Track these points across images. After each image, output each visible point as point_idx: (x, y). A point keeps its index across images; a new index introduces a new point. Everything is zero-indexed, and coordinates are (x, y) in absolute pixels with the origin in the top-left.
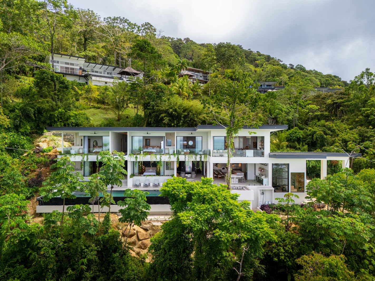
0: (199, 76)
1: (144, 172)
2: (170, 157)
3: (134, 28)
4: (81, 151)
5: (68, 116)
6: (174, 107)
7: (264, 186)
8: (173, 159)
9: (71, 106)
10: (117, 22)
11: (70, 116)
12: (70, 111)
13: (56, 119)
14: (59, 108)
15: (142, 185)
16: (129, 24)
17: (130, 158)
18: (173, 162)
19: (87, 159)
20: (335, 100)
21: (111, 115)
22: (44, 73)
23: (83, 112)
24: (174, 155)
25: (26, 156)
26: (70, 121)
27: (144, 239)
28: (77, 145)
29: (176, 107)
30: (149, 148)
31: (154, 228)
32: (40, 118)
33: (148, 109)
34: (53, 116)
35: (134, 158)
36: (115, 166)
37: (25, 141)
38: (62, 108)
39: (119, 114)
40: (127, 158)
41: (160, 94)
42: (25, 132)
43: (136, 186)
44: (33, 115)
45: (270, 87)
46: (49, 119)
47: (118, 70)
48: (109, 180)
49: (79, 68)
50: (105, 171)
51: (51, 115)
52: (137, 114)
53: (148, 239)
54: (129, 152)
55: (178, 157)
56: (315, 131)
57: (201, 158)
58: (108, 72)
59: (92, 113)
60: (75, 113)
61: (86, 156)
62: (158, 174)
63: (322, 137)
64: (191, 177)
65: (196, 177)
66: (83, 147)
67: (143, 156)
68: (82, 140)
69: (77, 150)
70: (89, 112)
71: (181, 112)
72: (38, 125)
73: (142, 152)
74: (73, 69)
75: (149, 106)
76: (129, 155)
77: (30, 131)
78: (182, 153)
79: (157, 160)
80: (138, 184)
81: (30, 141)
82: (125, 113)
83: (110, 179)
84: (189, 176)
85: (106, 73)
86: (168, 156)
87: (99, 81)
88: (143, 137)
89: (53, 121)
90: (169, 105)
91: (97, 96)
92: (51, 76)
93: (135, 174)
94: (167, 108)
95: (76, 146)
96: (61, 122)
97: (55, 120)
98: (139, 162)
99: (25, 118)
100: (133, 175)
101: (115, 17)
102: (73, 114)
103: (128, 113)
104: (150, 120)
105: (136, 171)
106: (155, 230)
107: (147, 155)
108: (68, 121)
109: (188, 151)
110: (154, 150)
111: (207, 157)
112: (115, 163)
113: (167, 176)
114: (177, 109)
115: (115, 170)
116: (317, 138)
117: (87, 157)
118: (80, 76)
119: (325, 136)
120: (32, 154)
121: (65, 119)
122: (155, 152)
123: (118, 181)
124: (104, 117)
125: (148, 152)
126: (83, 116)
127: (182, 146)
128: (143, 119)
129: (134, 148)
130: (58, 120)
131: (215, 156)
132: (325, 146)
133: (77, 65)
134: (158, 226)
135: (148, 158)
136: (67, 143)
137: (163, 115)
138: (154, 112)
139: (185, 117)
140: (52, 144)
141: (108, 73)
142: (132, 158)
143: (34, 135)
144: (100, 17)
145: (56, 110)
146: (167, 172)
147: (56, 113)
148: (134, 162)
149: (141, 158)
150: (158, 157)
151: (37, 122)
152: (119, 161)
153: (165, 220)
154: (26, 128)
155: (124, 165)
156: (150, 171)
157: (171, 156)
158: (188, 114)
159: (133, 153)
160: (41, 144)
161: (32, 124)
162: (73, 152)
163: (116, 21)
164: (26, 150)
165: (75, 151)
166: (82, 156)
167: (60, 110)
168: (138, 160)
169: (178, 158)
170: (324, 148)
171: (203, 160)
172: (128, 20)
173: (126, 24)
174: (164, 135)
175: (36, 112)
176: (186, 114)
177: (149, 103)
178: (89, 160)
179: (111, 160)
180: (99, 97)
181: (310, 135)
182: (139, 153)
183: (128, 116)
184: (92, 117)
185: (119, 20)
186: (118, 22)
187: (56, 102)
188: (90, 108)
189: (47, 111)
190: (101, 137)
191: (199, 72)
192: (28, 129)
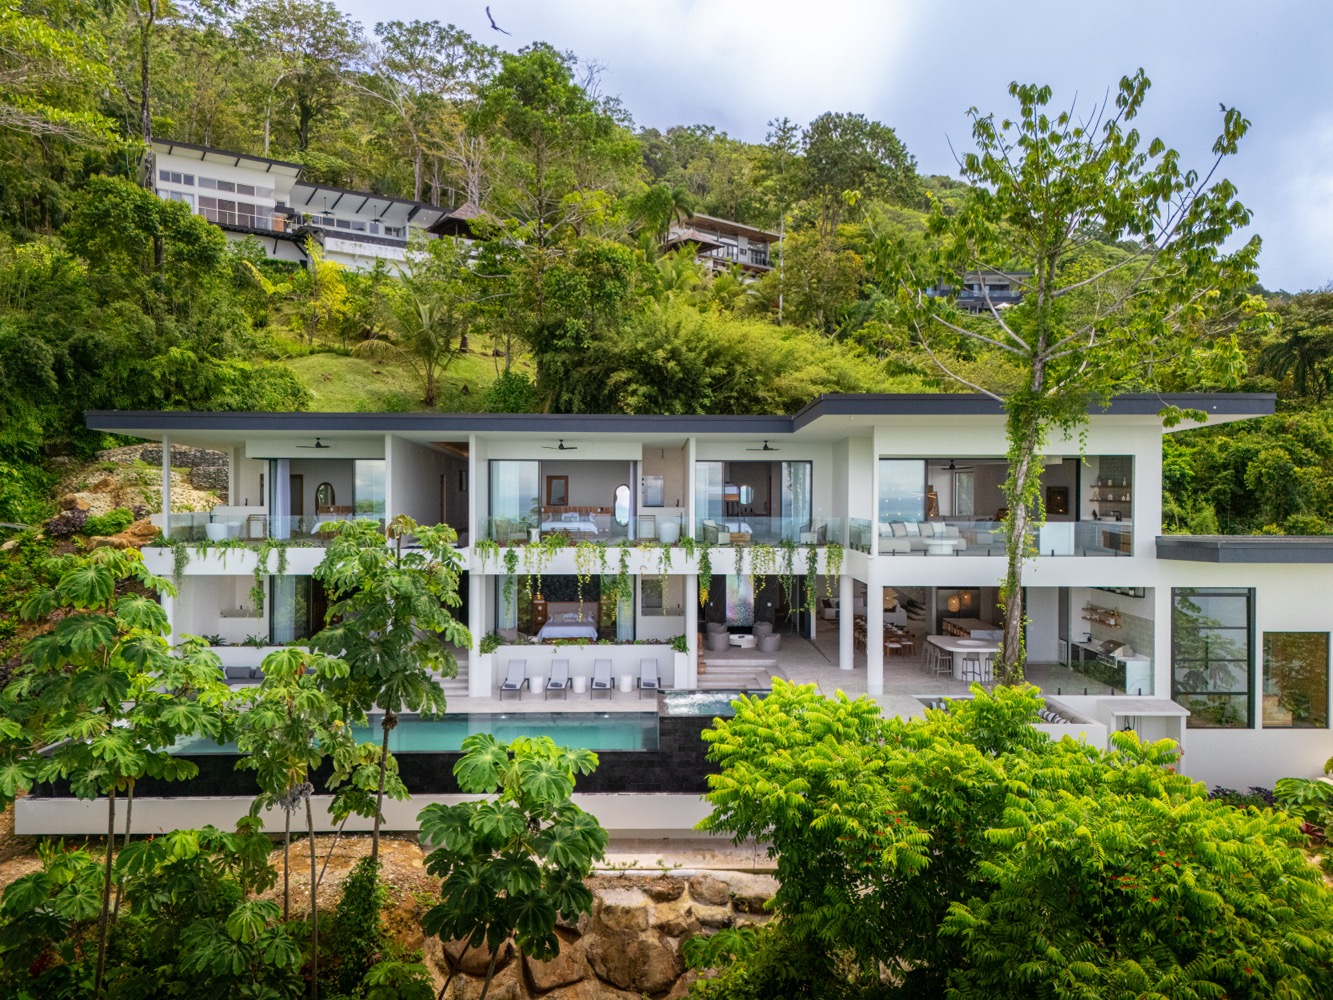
0: (738, 251)
1: (542, 624)
2: (668, 558)
3: (491, 62)
4: (257, 531)
5: (211, 376)
6: (669, 342)
7: (1130, 696)
8: (684, 563)
9: (227, 336)
10: (424, 44)
11: (221, 379)
12: (221, 358)
13: (158, 393)
14: (171, 343)
15: (537, 684)
16: (471, 49)
17: (480, 563)
18: (684, 578)
19: (282, 566)
20: (1302, 328)
21: (400, 382)
22: (108, 192)
23: (280, 365)
24: (684, 545)
25: (9, 551)
26: (220, 399)
27: (560, 986)
28: (243, 501)
29: (677, 342)
30: (564, 516)
31: (611, 923)
32: (86, 389)
33: (557, 350)
34: (143, 379)
35: (501, 558)
36: (405, 601)
37: (17, 488)
38: (185, 344)
39: (430, 377)
40: (469, 559)
41: (610, 285)
42: (21, 444)
43: (509, 691)
44: (52, 374)
45: (1005, 293)
46: (125, 391)
47: (428, 217)
48: (371, 681)
49: (272, 204)
50: (351, 632)
51: (133, 371)
52: (507, 372)
53: (579, 987)
54: (478, 531)
55: (705, 558)
56: (1248, 451)
57: (813, 559)
58: (389, 225)
59: (319, 371)
60: (241, 365)
61: (274, 553)
62: (607, 632)
63: (1282, 472)
64: (758, 649)
65: (779, 648)
66: (265, 510)
67: (541, 549)
68: (262, 476)
69: (236, 524)
70: (303, 370)
71: (699, 363)
72: (79, 418)
73: (535, 533)
74: (247, 208)
75: (561, 337)
76: (478, 545)
77: (40, 441)
78: (723, 537)
79: (607, 572)
80: (516, 680)
81: (41, 484)
82: (455, 375)
83: (377, 677)
84: (746, 641)
85: (381, 228)
86: (658, 552)
87: (353, 256)
88: (543, 464)
89: (143, 398)
90: (645, 335)
91: (338, 306)
92: (138, 208)
93: (502, 633)
94: (640, 345)
95: (237, 504)
96: (178, 403)
97: (152, 398)
98: (522, 580)
99: (18, 384)
100: (493, 640)
101: (417, 22)
102: (235, 369)
103: (467, 375)
104: (565, 397)
105: (509, 618)
106: (615, 934)
107: (560, 544)
108: (209, 398)
109: (746, 528)
110: (589, 526)
111: (840, 556)
112: (405, 583)
113: (649, 642)
114: (684, 349)
115: (407, 628)
116: (1259, 479)
117: (282, 556)
118: (277, 237)
119: (1296, 469)
120: (39, 543)
121: (197, 393)
122: (591, 535)
123: (426, 686)
124: (369, 387)
125: (566, 533)
126: (279, 381)
127: (720, 510)
128: (535, 393)
129: (498, 517)
130: (167, 396)
131: (894, 553)
132: (1297, 509)
133: (267, 193)
134: (627, 911)
135: (565, 562)
136: (202, 494)
137: (622, 375)
138: (580, 363)
139: (718, 383)
140: (134, 498)
141: (388, 230)
142: (490, 562)
143: (60, 459)
144: (360, 29)
145: (158, 351)
146: (647, 625)
147: (158, 367)
148: (496, 577)
149: (535, 558)
150: (613, 554)
151: (74, 403)
152: (431, 572)
153: (664, 877)
154: (24, 429)
155: (452, 598)
156: (572, 620)
157: (674, 551)
158: (731, 373)
159: (494, 536)
160: (83, 498)
161: (53, 412)
162: (217, 531)
163: (422, 39)
164: (18, 525)
165: (230, 529)
166: (255, 550)
167: (175, 352)
168: (520, 569)
169: (705, 562)
170: (1292, 518)
171: (822, 569)
172: (469, 36)
173: (460, 50)
174: (636, 454)
175: (68, 359)
176: (719, 370)
177: (560, 324)
178: (291, 570)
179: (384, 571)
180: (347, 308)
181: (1225, 466)
182: (525, 536)
183: (470, 387)
184: (317, 390)
185: (433, 33)
186: (431, 40)
187: (158, 319)
188: (312, 353)
189: (118, 354)
190: (348, 465)
191: (734, 233)
192: (31, 434)
